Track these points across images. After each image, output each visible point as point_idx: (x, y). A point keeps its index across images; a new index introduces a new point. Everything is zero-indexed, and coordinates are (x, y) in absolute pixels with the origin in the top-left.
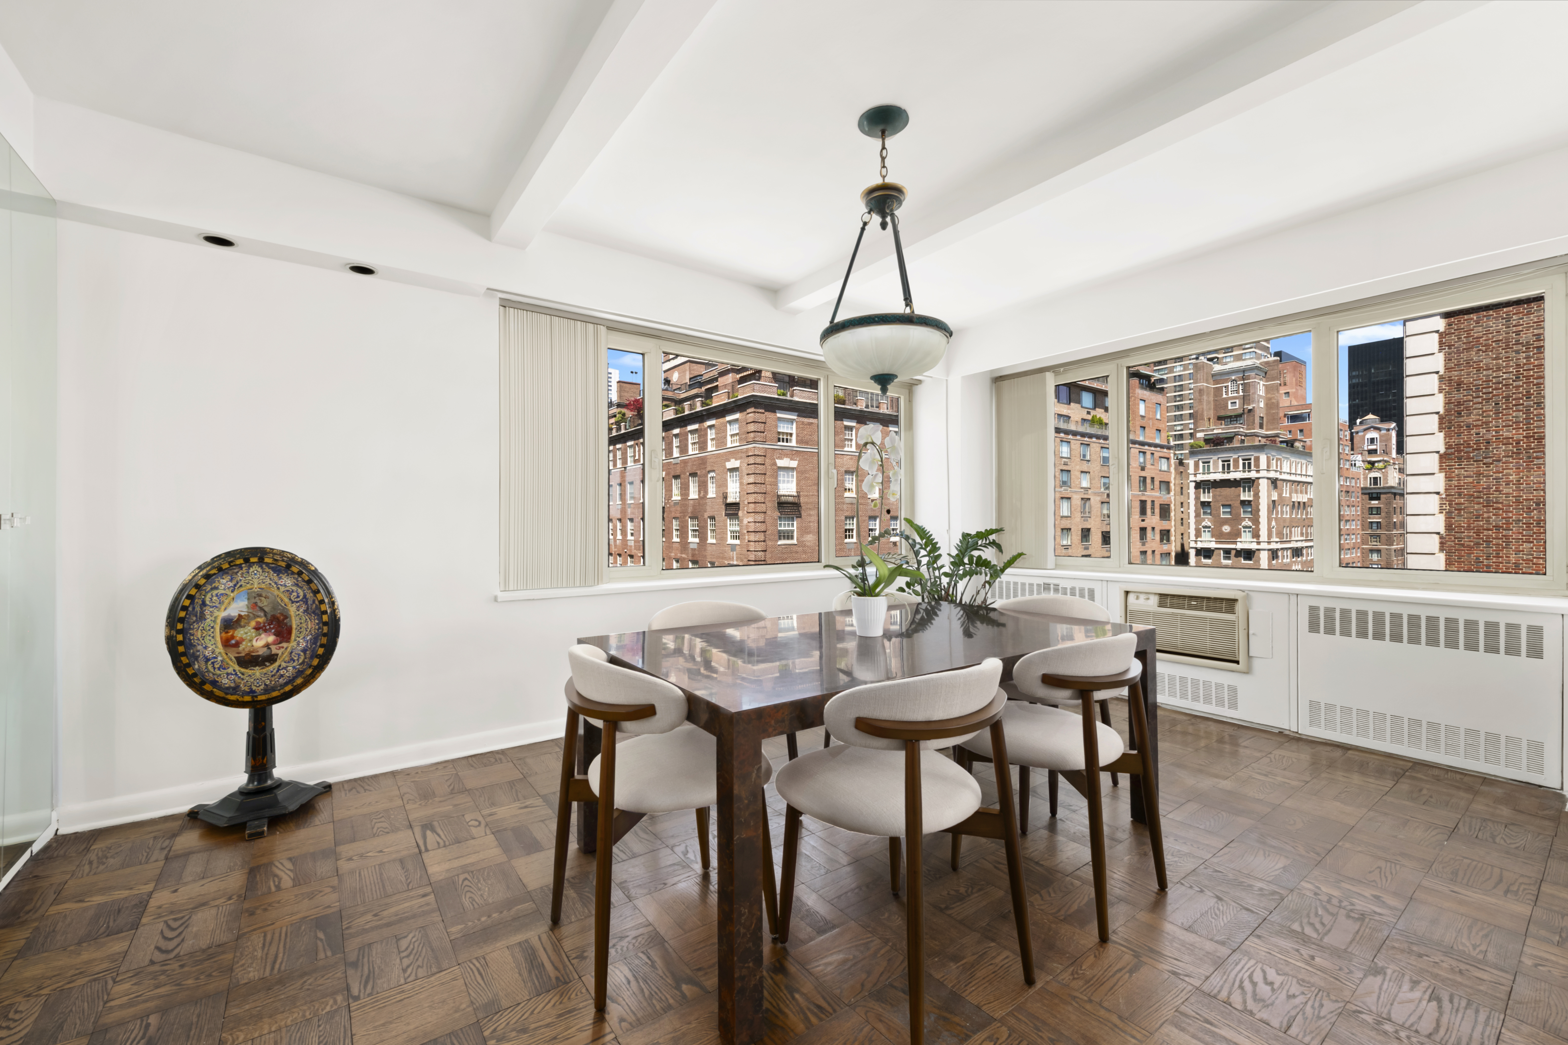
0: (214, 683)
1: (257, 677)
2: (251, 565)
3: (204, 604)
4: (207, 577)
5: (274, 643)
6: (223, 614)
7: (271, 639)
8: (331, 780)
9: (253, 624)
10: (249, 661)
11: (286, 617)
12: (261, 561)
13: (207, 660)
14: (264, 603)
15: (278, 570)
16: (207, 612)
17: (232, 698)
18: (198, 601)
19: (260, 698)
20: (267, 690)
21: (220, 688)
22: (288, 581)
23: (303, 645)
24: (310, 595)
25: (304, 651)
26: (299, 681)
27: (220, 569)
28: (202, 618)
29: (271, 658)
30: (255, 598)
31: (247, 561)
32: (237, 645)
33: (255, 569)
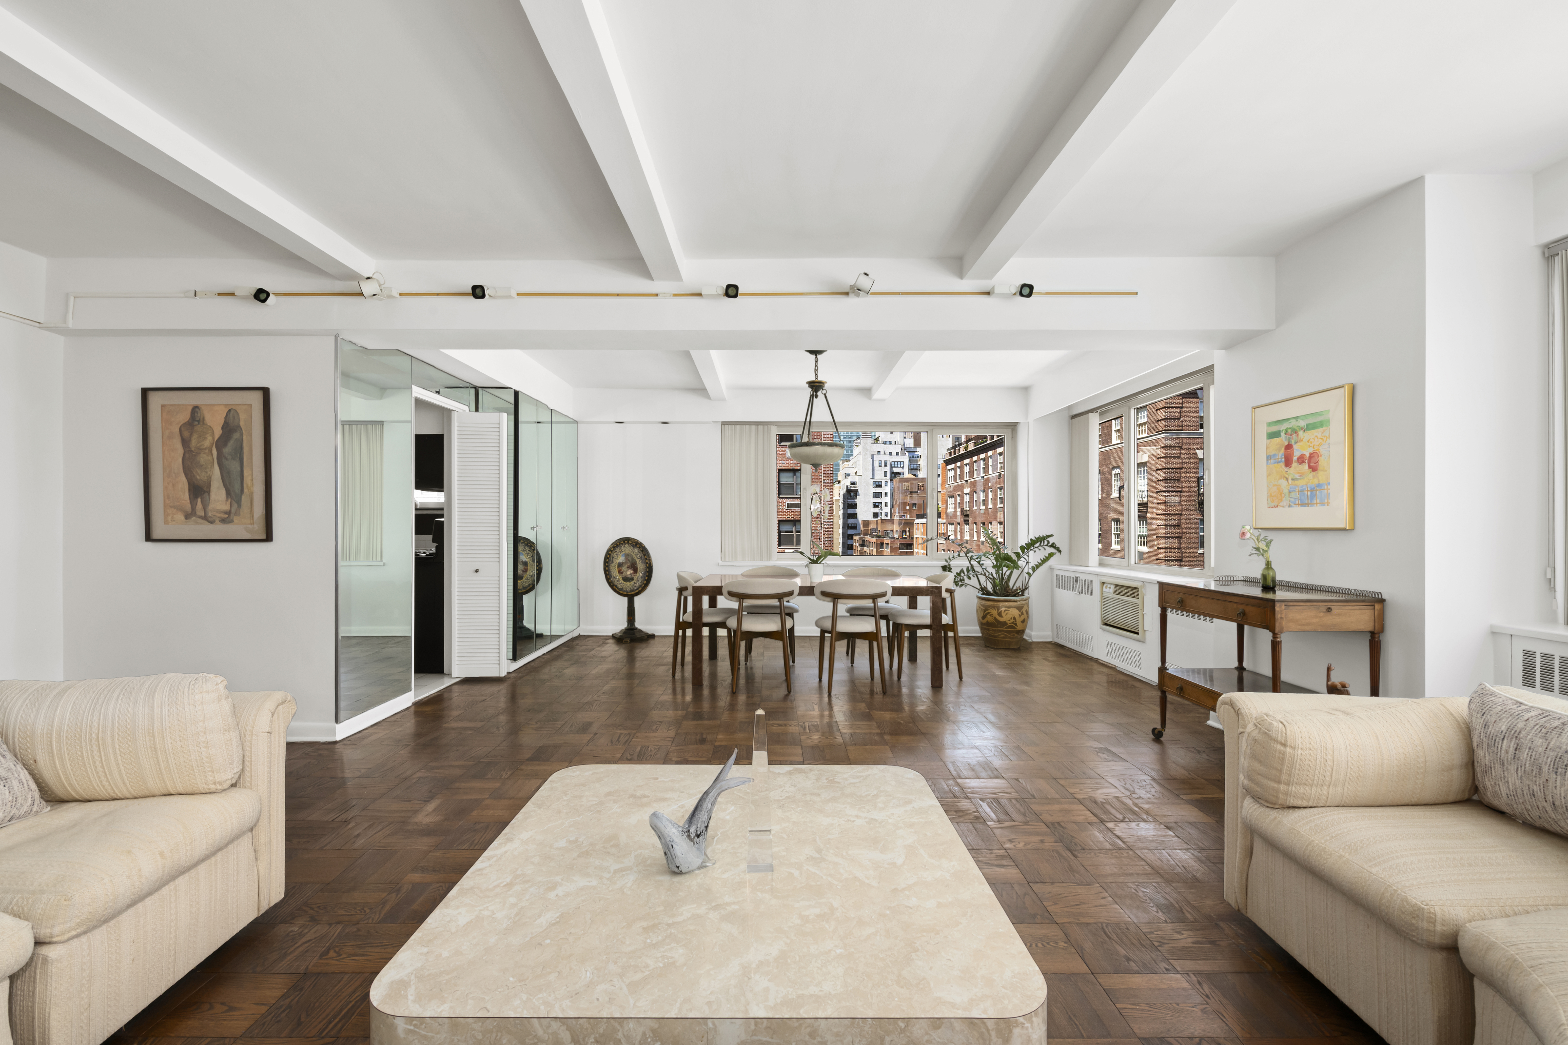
0: (616, 586)
1: (628, 585)
2: (625, 544)
3: (613, 557)
4: (614, 547)
5: (633, 573)
6: (618, 561)
7: (632, 572)
8: (656, 634)
9: (627, 566)
10: (626, 579)
11: (636, 564)
12: (628, 543)
13: (614, 577)
14: (630, 558)
15: (633, 546)
16: (614, 559)
17: (621, 592)
18: (612, 556)
19: (629, 593)
20: (631, 591)
21: (618, 588)
22: (636, 550)
23: (641, 575)
24: (643, 556)
25: (642, 577)
26: (640, 589)
27: (617, 545)
28: (613, 562)
29: (632, 579)
30: (627, 556)
31: (624, 542)
32: (622, 573)
33: (627, 545)
